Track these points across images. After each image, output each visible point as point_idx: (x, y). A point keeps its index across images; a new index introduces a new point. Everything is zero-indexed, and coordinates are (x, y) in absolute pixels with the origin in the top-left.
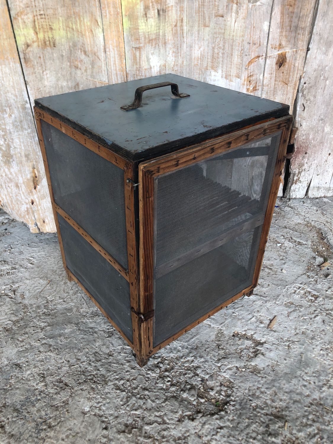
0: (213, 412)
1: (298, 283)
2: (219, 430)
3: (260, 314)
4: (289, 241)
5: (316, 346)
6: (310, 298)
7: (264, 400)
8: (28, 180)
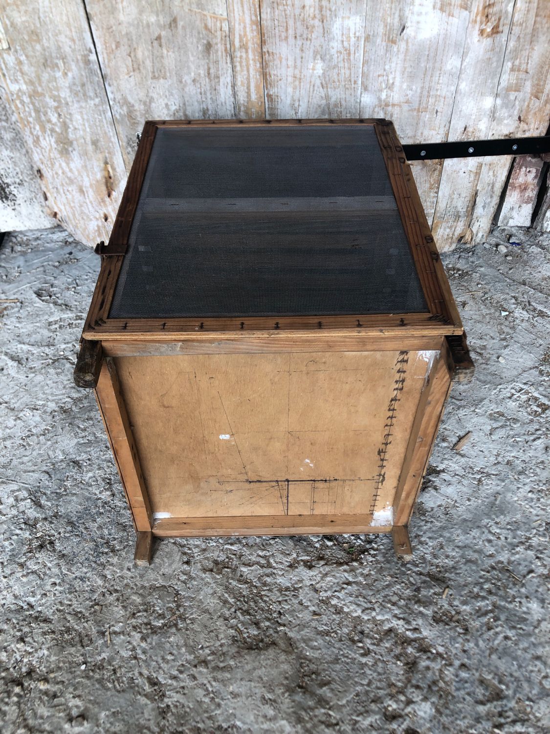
0: (342, 561)
1: (521, 383)
2: (345, 586)
3: (444, 427)
4: (523, 309)
5: (524, 485)
6: (535, 408)
7: (422, 554)
8: (97, 181)
